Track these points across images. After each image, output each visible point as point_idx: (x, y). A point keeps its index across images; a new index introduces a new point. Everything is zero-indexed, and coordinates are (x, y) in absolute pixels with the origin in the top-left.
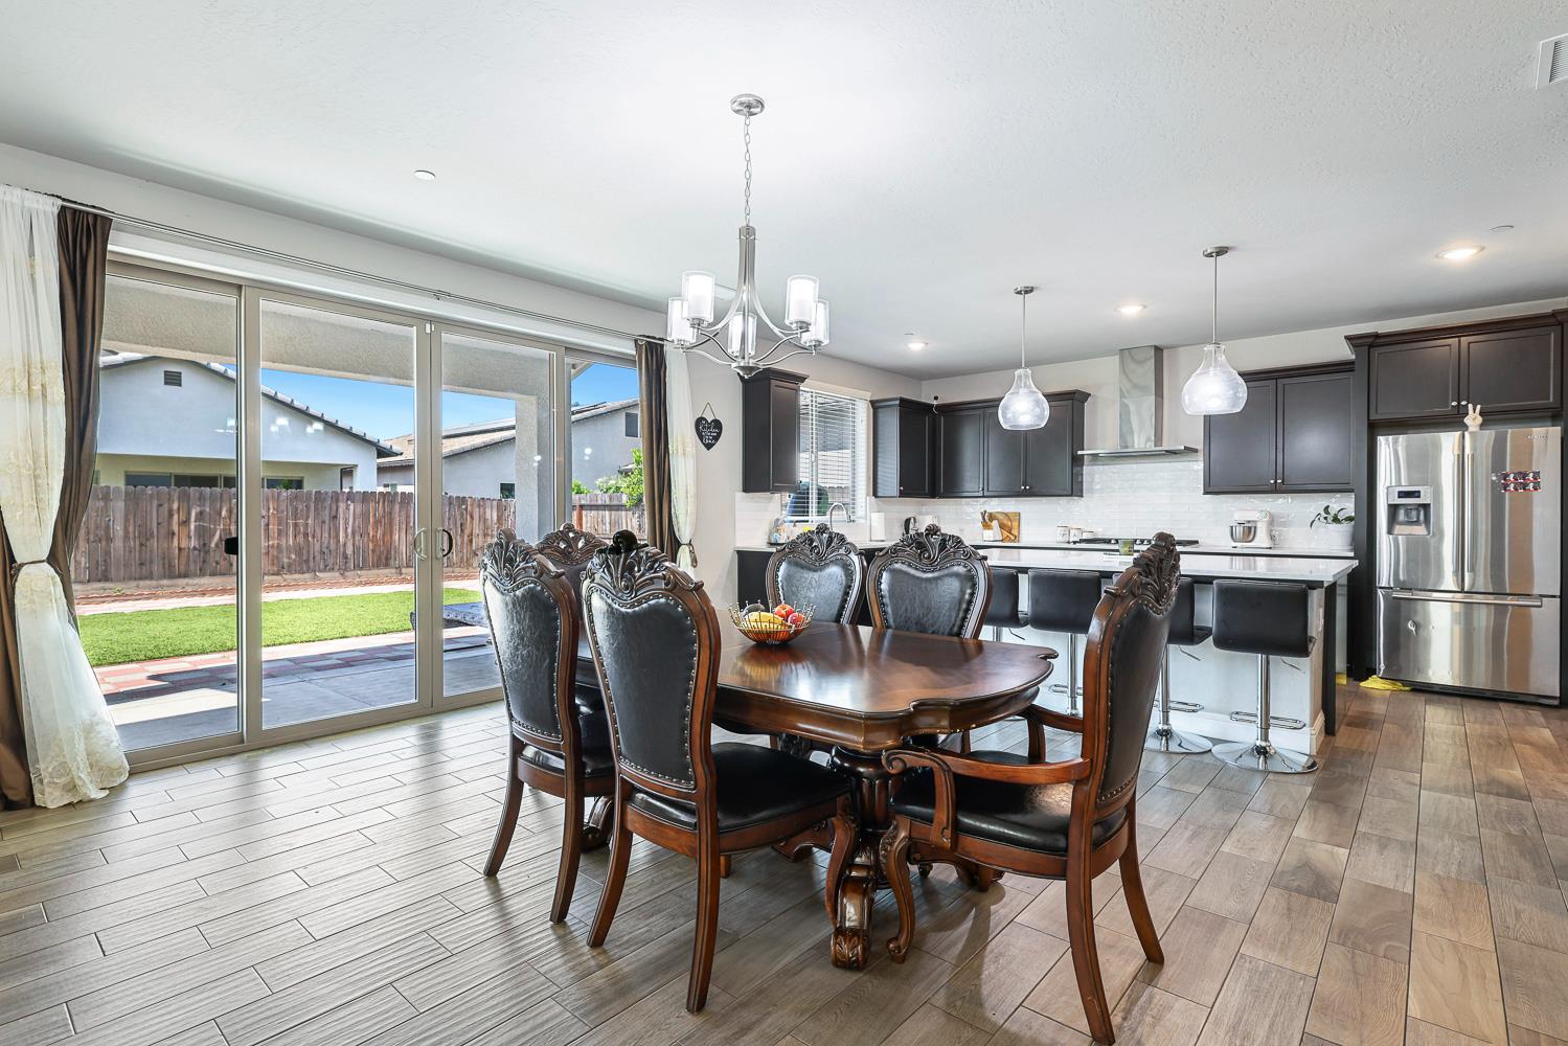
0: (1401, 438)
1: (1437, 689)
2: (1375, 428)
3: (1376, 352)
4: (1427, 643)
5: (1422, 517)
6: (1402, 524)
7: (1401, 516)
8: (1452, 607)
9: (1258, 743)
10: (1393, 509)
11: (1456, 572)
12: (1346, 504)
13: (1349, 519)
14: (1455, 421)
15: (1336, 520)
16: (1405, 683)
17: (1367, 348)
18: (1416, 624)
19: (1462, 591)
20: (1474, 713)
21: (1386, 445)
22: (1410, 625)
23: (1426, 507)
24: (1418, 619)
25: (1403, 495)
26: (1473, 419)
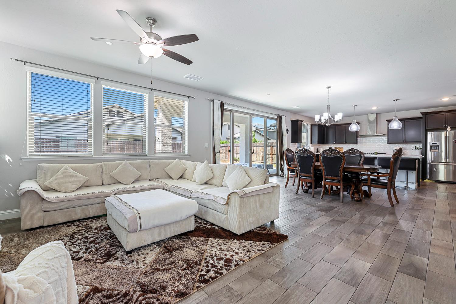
0: (433, 133)
1: (441, 182)
2: (427, 131)
3: (427, 115)
4: (439, 173)
5: (437, 148)
6: (433, 149)
7: (433, 148)
8: (444, 166)
9: (406, 186)
10: (431, 147)
11: (445, 159)
12: (421, 146)
13: (421, 149)
14: (445, 129)
15: (418, 149)
16: (433, 180)
17: (425, 115)
18: (436, 169)
19: (446, 162)
20: (448, 186)
21: (429, 134)
22: (435, 169)
23: (438, 146)
24: (436, 168)
25: (433, 144)
26: (449, 129)
